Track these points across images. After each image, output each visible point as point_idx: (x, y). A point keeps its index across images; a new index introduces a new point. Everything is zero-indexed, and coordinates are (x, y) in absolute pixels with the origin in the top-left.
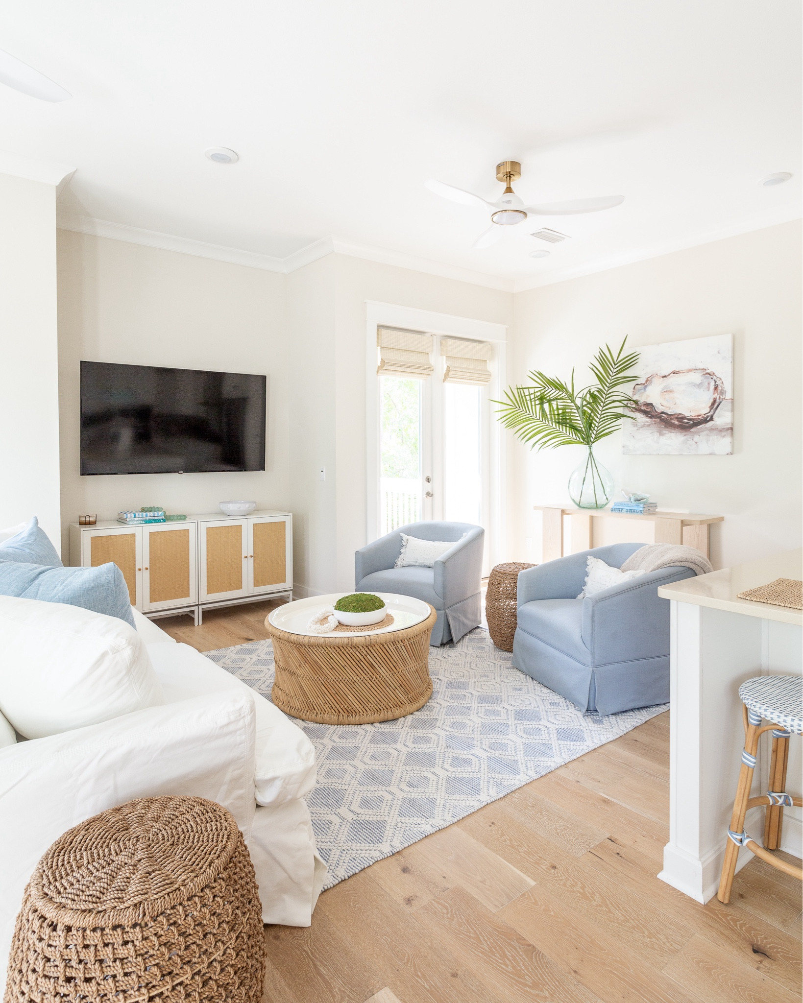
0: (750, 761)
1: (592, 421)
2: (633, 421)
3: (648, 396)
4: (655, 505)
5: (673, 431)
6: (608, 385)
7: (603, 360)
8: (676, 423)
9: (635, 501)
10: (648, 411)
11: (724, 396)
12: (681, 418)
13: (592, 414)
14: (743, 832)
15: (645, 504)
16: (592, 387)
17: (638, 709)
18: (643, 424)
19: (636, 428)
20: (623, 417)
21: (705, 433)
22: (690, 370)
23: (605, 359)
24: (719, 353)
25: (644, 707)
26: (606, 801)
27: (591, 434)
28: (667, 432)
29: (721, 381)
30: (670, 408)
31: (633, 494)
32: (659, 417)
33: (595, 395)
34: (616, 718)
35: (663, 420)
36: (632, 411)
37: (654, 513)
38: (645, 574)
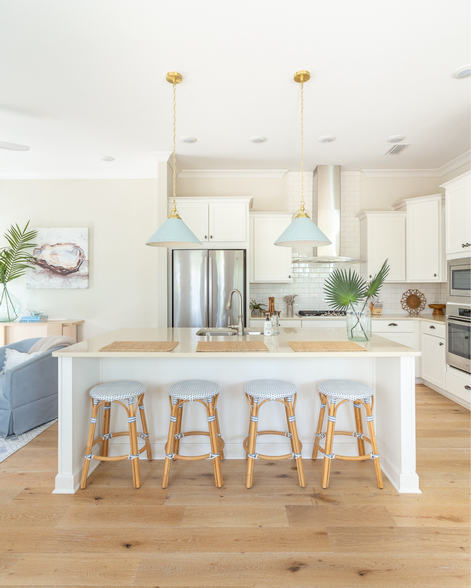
0: (94, 420)
1: (6, 269)
2: (34, 270)
3: (43, 256)
4: (47, 317)
5: (57, 276)
6: (17, 248)
7: (14, 233)
8: (59, 271)
9: (35, 315)
10: (43, 264)
11: (84, 259)
12: (61, 269)
13: (6, 265)
14: (91, 453)
15: (41, 316)
16: (6, 248)
17: (39, 426)
18: (39, 271)
19: (35, 274)
20: (27, 267)
21: (75, 277)
22: (67, 244)
23: (16, 233)
24: (82, 236)
25: (42, 424)
26: (22, 474)
27: (5, 277)
28: (53, 276)
29: (83, 251)
30: (55, 263)
31: (33, 312)
32: (49, 268)
33: (8, 253)
34: (26, 434)
35: (51, 270)
36: (33, 264)
37: (46, 321)
38: (43, 353)
